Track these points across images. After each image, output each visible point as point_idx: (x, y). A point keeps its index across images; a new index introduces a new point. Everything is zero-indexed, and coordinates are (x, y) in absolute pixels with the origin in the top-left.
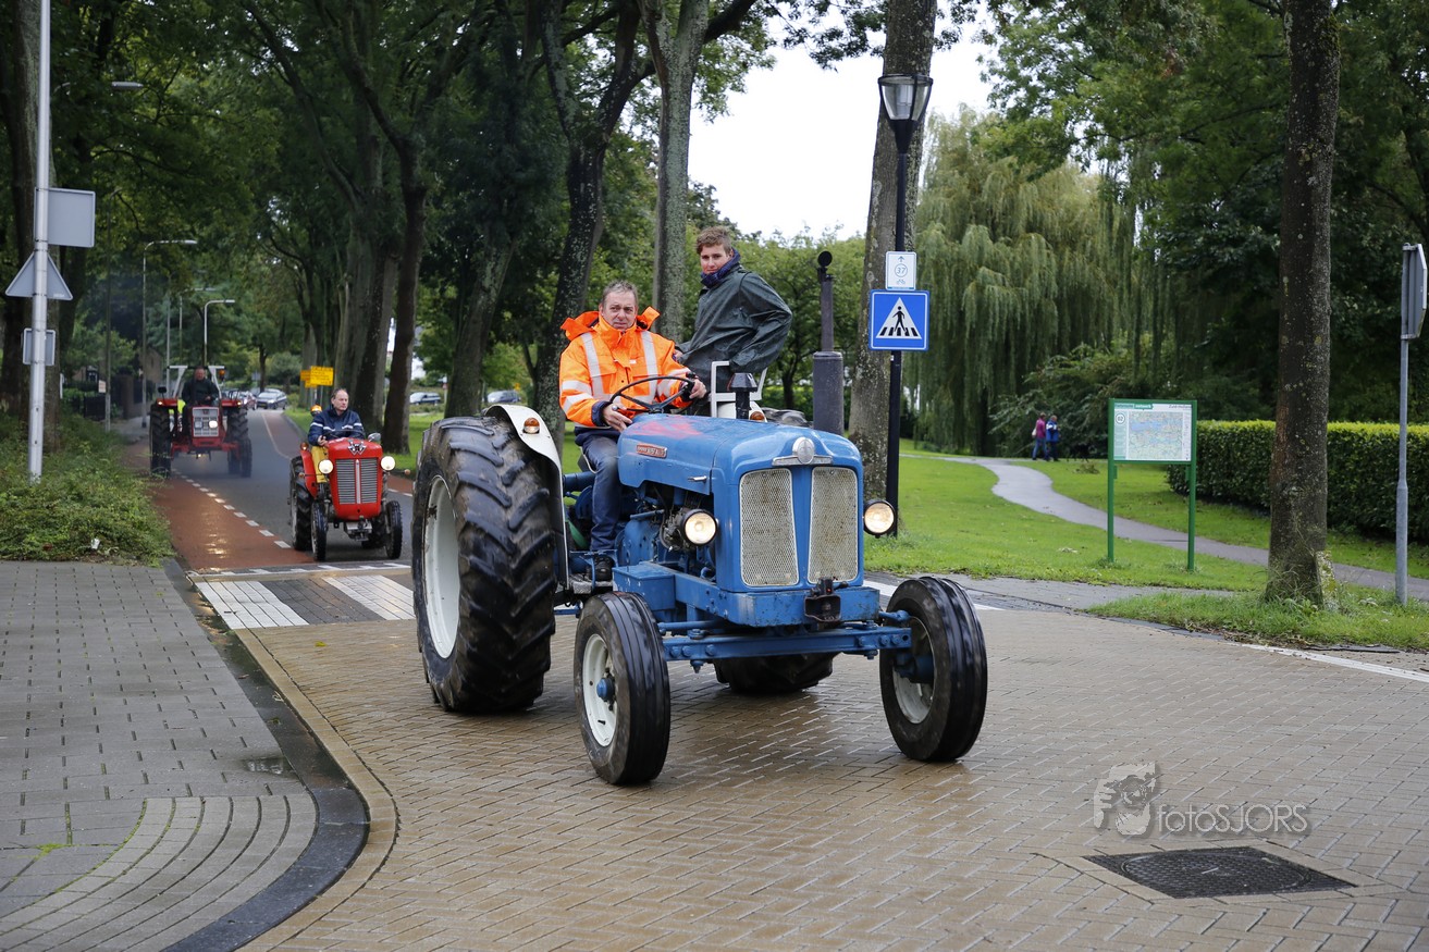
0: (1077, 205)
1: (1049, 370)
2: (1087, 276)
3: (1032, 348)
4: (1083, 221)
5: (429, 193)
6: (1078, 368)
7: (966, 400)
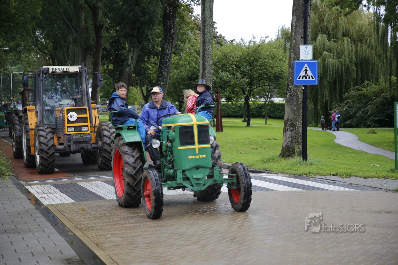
0: (363, 25)
1: (353, 92)
2: (367, 54)
3: (345, 83)
4: (365, 32)
5: (104, 26)
6: (365, 91)
7: (319, 105)
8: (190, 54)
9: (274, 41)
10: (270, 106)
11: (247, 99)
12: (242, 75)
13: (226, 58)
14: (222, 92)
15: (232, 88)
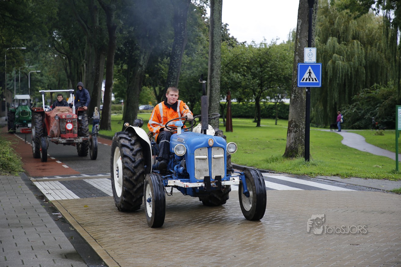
0: (373, 28)
1: (362, 94)
2: (377, 56)
3: (355, 86)
4: (375, 35)
5: (118, 28)
6: (374, 93)
7: (328, 106)
8: (202, 55)
9: (286, 43)
10: (281, 107)
11: (257, 100)
12: (253, 76)
13: (238, 59)
14: (233, 93)
15: (243, 89)
